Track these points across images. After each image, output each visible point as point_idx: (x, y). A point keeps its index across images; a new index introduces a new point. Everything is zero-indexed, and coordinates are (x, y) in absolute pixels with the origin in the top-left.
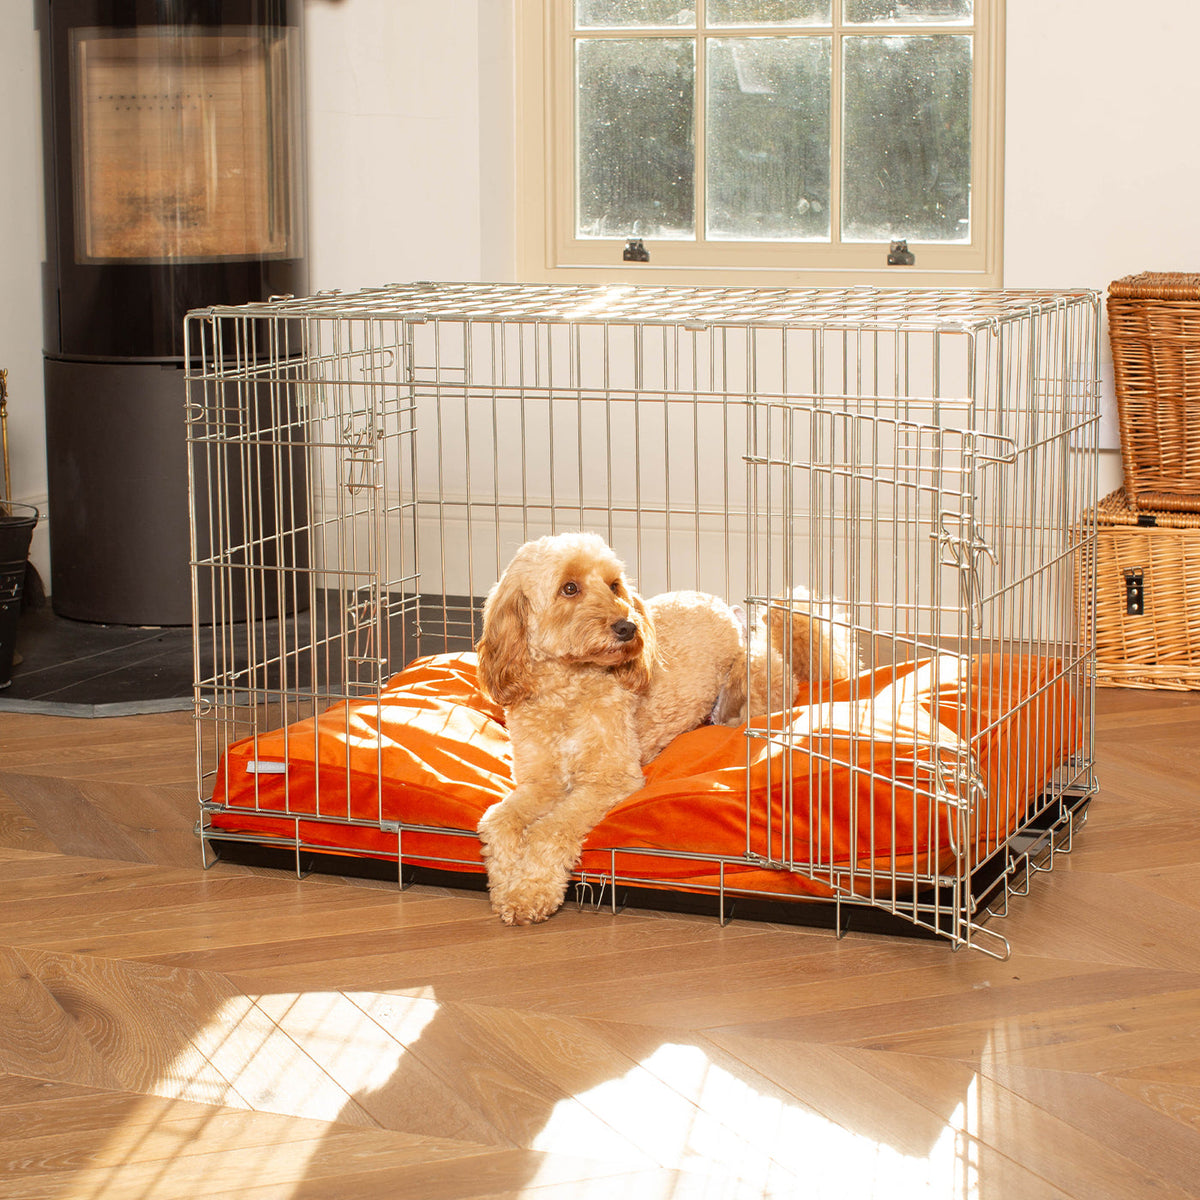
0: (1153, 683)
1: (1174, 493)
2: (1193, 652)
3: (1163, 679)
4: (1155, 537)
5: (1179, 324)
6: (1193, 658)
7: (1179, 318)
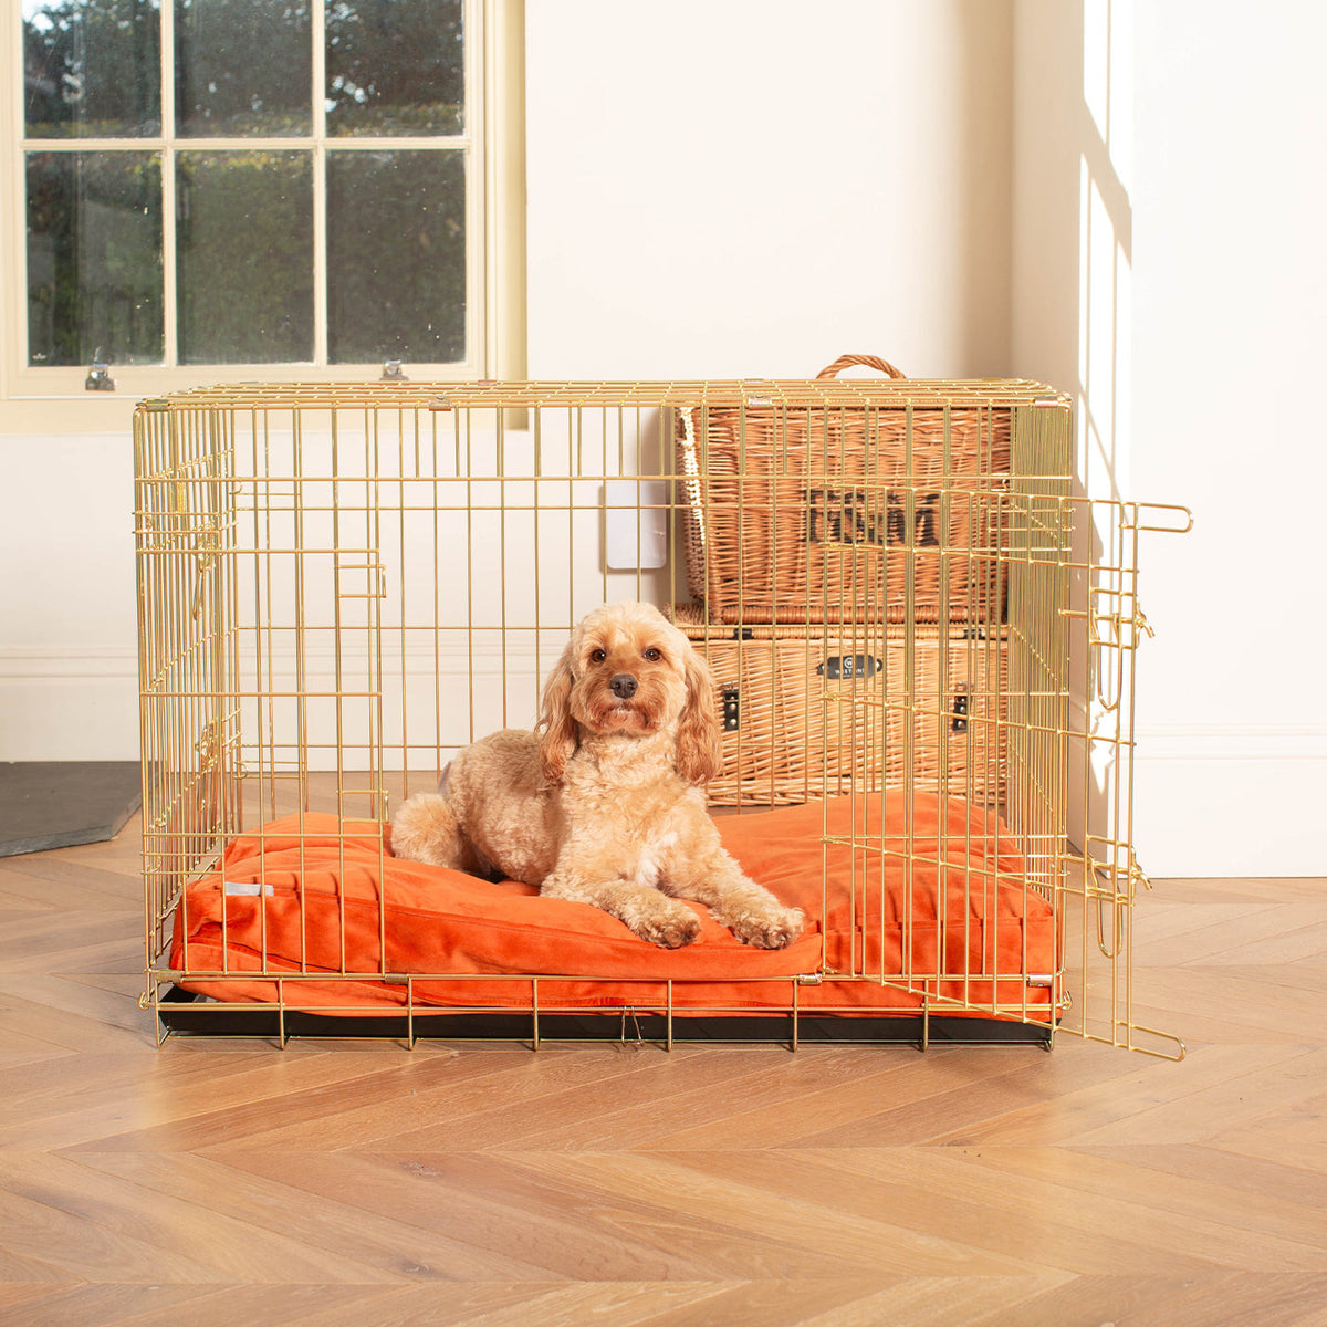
0: (752, 799)
1: (757, 606)
2: (791, 764)
3: (762, 794)
4: (751, 649)
5: (765, 433)
6: (793, 771)
7: (765, 427)
